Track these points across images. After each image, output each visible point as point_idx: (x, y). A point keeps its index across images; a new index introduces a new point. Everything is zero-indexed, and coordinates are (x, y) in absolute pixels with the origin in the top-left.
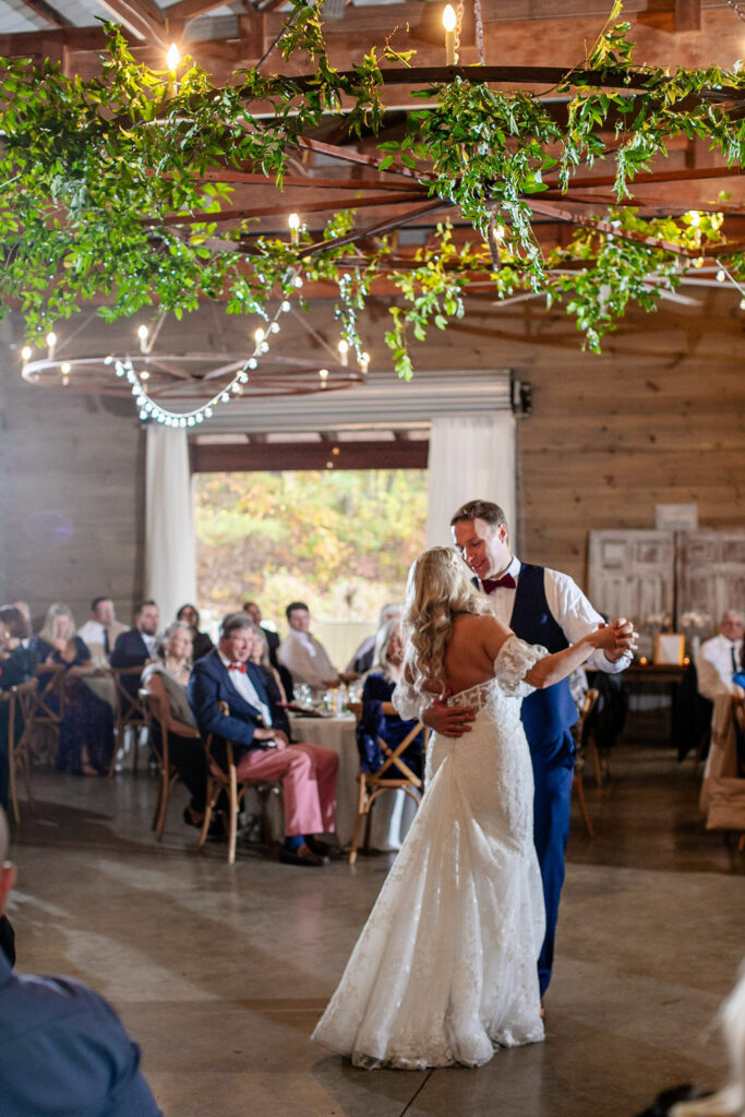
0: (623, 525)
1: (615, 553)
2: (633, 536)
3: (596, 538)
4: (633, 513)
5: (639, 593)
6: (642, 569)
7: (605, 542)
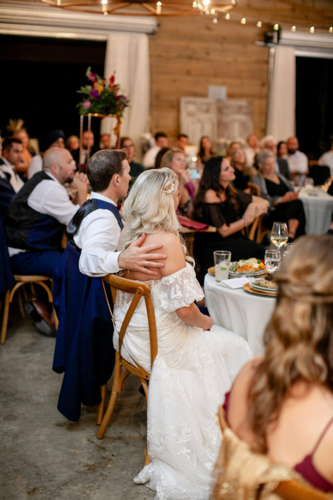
0: (195, 95)
1: (191, 108)
2: (199, 100)
3: (184, 100)
4: (198, 89)
5: (203, 128)
6: (203, 116)
7: (188, 103)
